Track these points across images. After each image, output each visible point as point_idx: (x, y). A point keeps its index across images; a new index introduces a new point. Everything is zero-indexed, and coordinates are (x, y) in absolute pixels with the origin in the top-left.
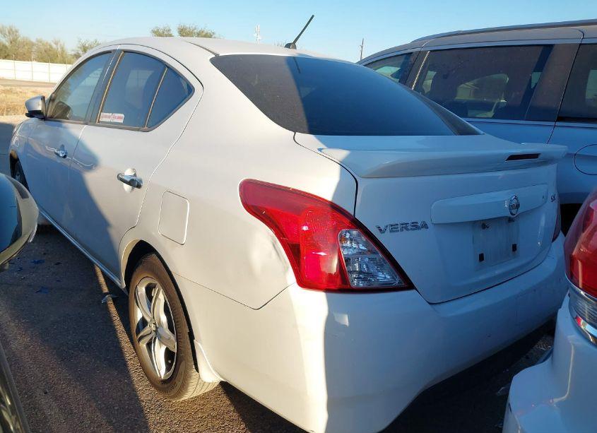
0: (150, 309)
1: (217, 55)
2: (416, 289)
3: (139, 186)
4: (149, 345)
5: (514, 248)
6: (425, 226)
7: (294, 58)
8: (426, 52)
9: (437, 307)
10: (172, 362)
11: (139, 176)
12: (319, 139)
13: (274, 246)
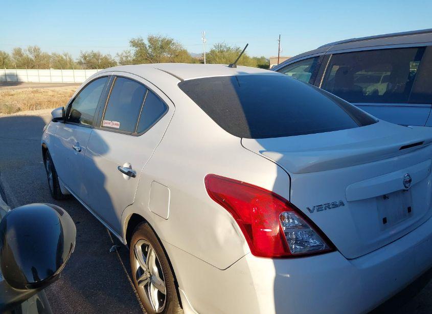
0: (145, 262)
1: (182, 81)
2: (339, 251)
3: (134, 176)
4: (146, 287)
5: (409, 209)
6: (342, 204)
7: (236, 77)
8: (329, 55)
9: (353, 261)
10: (164, 300)
11: (134, 168)
12: (258, 142)
13: (232, 224)
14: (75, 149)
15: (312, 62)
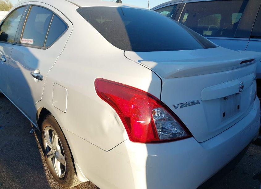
0: (51, 142)
1: (80, 7)
2: (194, 137)
3: (41, 79)
4: (52, 159)
6: (198, 102)
7: (121, 8)
9: (203, 144)
10: (64, 170)
11: (41, 74)
14: (2, 60)
15: (172, 8)
